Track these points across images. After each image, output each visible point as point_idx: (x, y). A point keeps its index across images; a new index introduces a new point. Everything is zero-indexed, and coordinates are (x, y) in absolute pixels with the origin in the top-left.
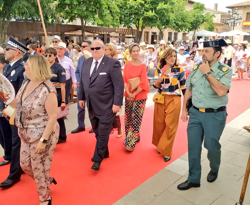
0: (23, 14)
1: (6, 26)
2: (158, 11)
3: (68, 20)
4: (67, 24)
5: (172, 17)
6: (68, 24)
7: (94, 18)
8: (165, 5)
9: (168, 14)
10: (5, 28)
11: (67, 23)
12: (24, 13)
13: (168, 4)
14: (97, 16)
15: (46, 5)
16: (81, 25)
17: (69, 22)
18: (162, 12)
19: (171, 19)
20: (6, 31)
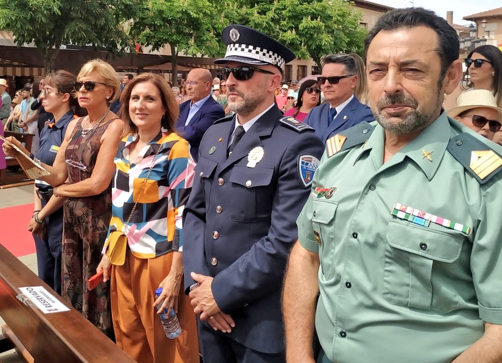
0: (79, 40)
1: (54, 57)
2: (303, 30)
3: (152, 46)
4: (150, 53)
5: (325, 40)
6: (152, 53)
7: (188, 44)
8: (313, 22)
9: (320, 35)
10: (51, 61)
11: (150, 51)
12: (82, 38)
13: (319, 19)
14: (192, 42)
15: (113, 28)
16: (171, 55)
17: (153, 51)
18: (309, 32)
19: (323, 44)
20: (53, 64)
